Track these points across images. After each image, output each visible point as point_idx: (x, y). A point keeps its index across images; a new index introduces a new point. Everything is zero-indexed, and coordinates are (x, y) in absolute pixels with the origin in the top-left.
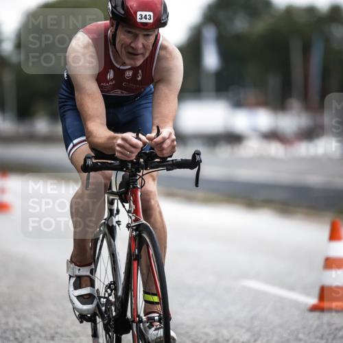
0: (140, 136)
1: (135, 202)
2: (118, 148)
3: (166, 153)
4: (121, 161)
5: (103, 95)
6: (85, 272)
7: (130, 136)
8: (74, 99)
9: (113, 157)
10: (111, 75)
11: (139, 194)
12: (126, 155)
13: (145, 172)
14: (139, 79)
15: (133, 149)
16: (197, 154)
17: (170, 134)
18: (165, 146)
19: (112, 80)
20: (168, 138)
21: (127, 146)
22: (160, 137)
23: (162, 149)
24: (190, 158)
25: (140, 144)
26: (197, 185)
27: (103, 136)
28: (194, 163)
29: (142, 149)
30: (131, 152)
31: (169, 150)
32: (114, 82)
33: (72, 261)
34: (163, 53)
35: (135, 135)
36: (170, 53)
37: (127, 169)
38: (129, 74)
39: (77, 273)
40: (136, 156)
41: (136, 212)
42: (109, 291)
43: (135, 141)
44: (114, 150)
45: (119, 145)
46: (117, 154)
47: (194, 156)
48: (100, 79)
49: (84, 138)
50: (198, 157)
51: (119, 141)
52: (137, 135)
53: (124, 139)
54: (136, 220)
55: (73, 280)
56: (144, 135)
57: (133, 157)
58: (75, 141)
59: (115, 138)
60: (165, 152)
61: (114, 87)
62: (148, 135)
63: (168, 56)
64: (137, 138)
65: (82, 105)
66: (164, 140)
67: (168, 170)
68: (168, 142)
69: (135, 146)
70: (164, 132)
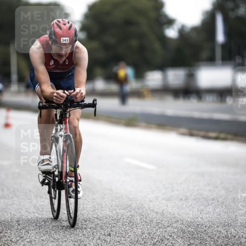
0: (65, 91)
1: (65, 124)
2: (54, 98)
3: (79, 100)
4: (57, 104)
7: (60, 92)
10: (52, 63)
11: (68, 120)
12: (58, 101)
13: (71, 109)
14: (67, 63)
15: (61, 98)
16: (95, 100)
18: (78, 96)
19: (53, 65)
20: (80, 92)
21: (59, 96)
22: (75, 92)
23: (76, 98)
24: (92, 102)
25: (65, 95)
26: (95, 115)
27: (48, 92)
28: (93, 105)
29: (67, 98)
30: (61, 99)
31: (80, 98)
32: (54, 66)
35: (62, 91)
37: (61, 108)
38: (61, 62)
40: (64, 101)
41: (66, 129)
42: (55, 169)
43: (62, 94)
44: (53, 98)
45: (55, 96)
46: (54, 101)
50: (95, 102)
51: (55, 94)
52: (64, 91)
53: (57, 93)
54: (66, 133)
56: (67, 91)
57: (62, 102)
59: (53, 93)
60: (78, 99)
61: (54, 69)
62: (69, 91)
64: (64, 93)
66: (77, 93)
67: (82, 108)
68: (79, 94)
69: (62, 97)
70: (77, 90)
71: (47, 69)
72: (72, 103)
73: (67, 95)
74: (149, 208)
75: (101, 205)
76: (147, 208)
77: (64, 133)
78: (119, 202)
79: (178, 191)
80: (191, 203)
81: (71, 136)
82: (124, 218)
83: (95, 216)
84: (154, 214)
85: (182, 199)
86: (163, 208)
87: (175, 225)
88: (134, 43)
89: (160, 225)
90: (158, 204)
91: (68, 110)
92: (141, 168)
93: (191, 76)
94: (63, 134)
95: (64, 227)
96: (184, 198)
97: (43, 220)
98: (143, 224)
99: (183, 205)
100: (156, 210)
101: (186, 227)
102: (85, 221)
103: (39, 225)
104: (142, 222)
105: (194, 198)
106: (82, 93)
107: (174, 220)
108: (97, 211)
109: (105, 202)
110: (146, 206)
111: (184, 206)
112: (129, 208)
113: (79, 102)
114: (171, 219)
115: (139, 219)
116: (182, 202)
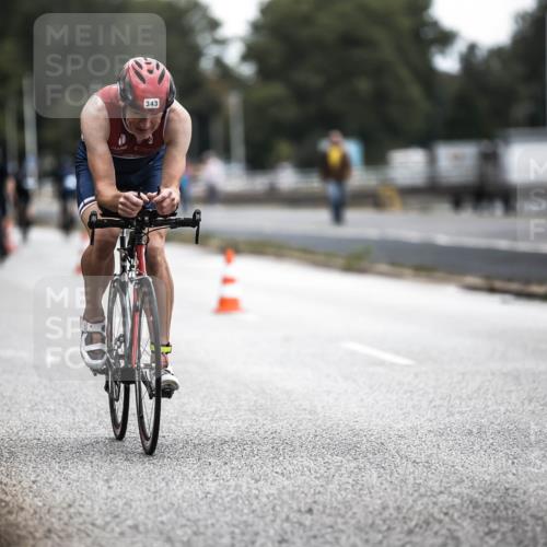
0: (142, 194)
1: (139, 258)
2: (120, 206)
3: (167, 211)
4: (124, 218)
5: (114, 158)
6: (96, 328)
7: (132, 195)
8: (86, 159)
9: (117, 215)
11: (144, 250)
13: (151, 229)
14: (151, 143)
15: (134, 207)
16: (197, 213)
17: (170, 194)
18: (165, 204)
19: (123, 145)
20: (169, 197)
21: (128, 203)
22: (160, 196)
23: (162, 208)
24: (191, 217)
25: (141, 201)
28: (194, 222)
29: (144, 207)
30: (133, 210)
31: (168, 208)
32: (125, 147)
33: (84, 318)
34: (172, 115)
35: (136, 194)
36: (178, 115)
37: (131, 226)
39: (89, 329)
41: (140, 267)
43: (136, 199)
44: (117, 207)
45: (122, 203)
46: (119, 211)
47: (194, 215)
48: (112, 142)
49: (93, 198)
50: (198, 216)
51: (122, 200)
53: (126, 198)
54: (140, 274)
55: (85, 335)
56: (145, 194)
57: (135, 214)
58: (86, 201)
59: (119, 197)
60: (165, 210)
62: (150, 194)
63: (176, 118)
64: (139, 197)
65: (93, 166)
66: (164, 199)
67: (172, 228)
68: (168, 201)
69: (135, 204)
70: (165, 192)
71: (112, 151)
72: (153, 216)
73: (145, 201)
74: (397, 452)
75: (292, 446)
76: (394, 452)
77: (138, 275)
78: (331, 439)
79: (462, 413)
80: (491, 441)
81: (151, 280)
82: (341, 475)
83: (278, 470)
84: (410, 465)
85: (470, 433)
86: (430, 452)
87: (455, 490)
88: (364, 85)
89: (422, 490)
90: (417, 442)
91: (146, 231)
92: (382, 363)
93: (491, 159)
94: (134, 275)
95: (209, 493)
96: (475, 431)
97: (163, 479)
98: (383, 487)
99: (473, 444)
100: (413, 456)
101: (481, 493)
102: (257, 481)
103: (153, 489)
104: (382, 484)
105: (499, 428)
106: (173, 200)
107: (453, 478)
108: (281, 458)
109: (300, 437)
110: (391, 446)
111: (476, 447)
112: (353, 452)
113: (166, 216)
114: (448, 477)
115: (375, 475)
116: (472, 439)
